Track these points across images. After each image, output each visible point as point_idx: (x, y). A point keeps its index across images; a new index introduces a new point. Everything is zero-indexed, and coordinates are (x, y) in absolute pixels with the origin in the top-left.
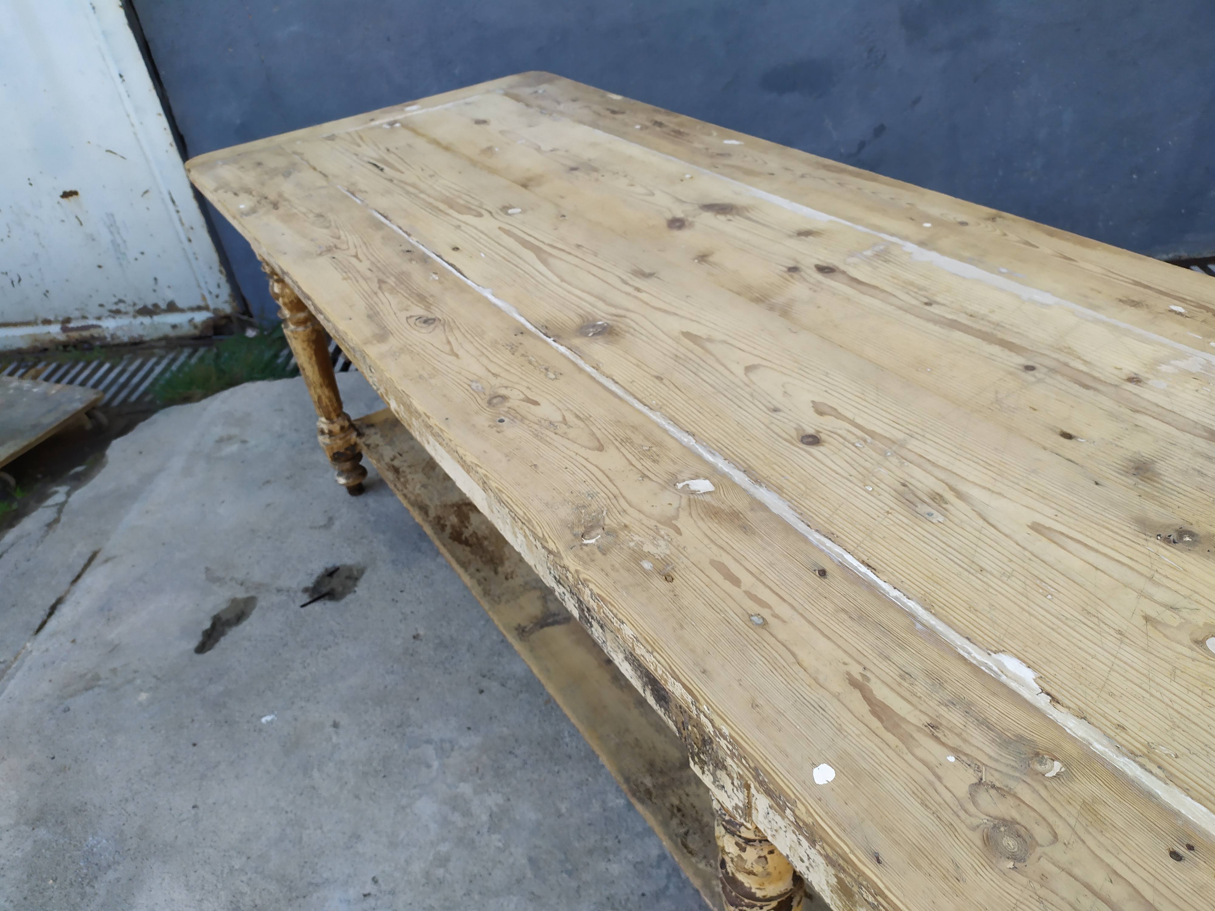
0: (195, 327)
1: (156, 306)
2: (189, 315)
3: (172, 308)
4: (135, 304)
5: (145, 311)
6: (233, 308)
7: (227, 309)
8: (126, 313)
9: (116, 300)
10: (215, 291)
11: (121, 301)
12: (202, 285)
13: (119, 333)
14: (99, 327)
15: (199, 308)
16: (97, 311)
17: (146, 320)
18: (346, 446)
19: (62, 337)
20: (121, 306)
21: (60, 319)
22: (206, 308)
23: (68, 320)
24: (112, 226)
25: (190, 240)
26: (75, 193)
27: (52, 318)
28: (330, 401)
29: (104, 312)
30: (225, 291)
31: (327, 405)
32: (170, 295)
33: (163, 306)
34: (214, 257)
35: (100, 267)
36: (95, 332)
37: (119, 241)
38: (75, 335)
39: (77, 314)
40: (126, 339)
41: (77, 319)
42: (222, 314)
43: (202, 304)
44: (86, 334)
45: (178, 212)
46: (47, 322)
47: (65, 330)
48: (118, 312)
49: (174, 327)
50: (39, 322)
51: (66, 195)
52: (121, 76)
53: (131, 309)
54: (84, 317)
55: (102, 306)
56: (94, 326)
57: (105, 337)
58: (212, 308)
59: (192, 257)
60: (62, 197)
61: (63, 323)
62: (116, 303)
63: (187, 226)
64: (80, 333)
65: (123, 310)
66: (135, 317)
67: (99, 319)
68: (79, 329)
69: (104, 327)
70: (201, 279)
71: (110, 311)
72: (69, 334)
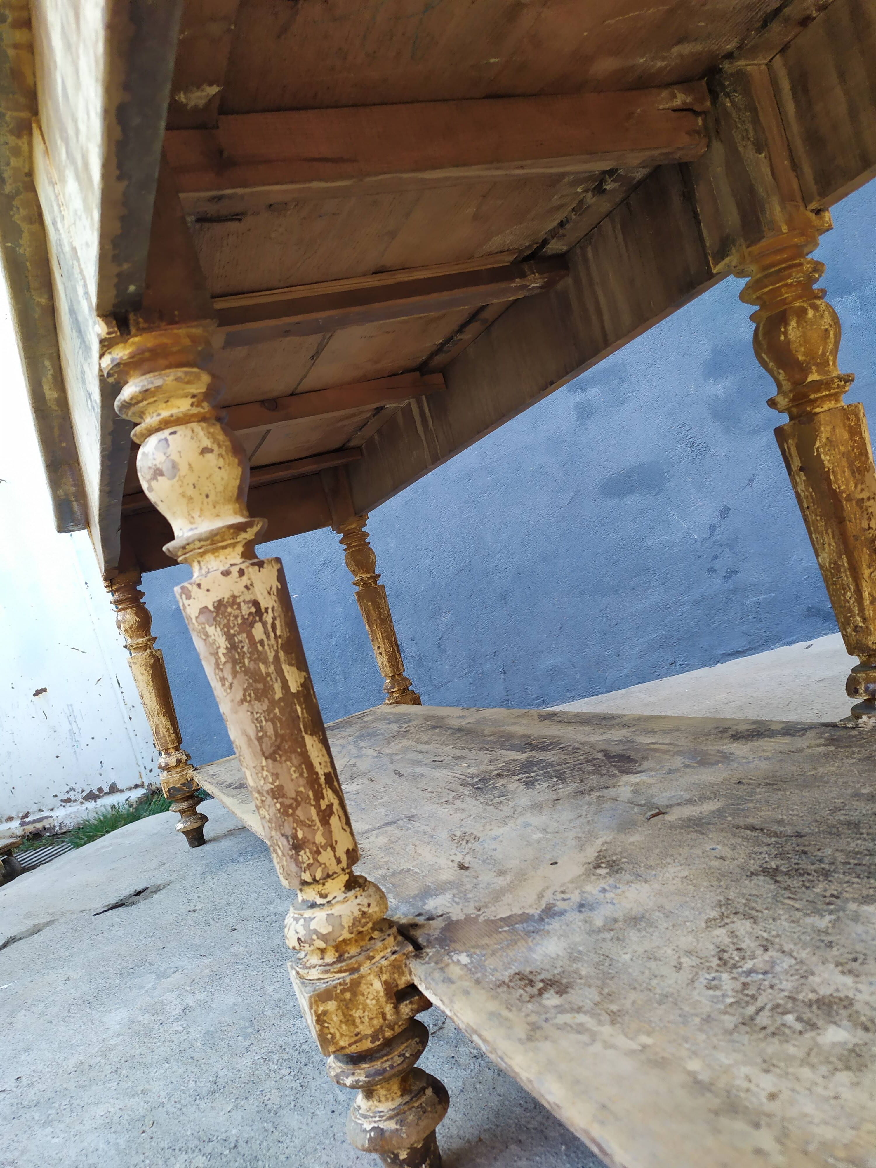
0: (131, 805)
1: (100, 789)
2: (127, 794)
3: (113, 789)
4: (83, 791)
5: (91, 797)
8: (75, 801)
9: (68, 789)
10: (149, 765)
11: (72, 789)
13: (67, 822)
14: (52, 817)
15: (136, 786)
16: (51, 802)
17: (91, 805)
18: (183, 781)
19: (19, 832)
20: (72, 795)
21: (21, 815)
22: (142, 786)
23: (27, 815)
24: (71, 717)
25: (130, 719)
26: (44, 690)
27: (14, 815)
28: (168, 730)
29: (57, 802)
31: (164, 736)
32: (112, 777)
33: (106, 789)
35: (57, 757)
36: (46, 823)
37: (76, 730)
38: (30, 828)
39: (35, 808)
40: (71, 826)
41: (34, 812)
42: (154, 788)
43: (139, 782)
44: (39, 826)
46: (10, 819)
47: (22, 824)
48: (68, 801)
49: (113, 807)
50: (4, 820)
51: (38, 693)
52: (88, 584)
53: (79, 797)
54: (40, 810)
55: (55, 796)
56: (47, 818)
57: (55, 827)
58: (146, 784)
59: (132, 734)
60: (34, 695)
61: (22, 818)
62: (67, 792)
63: (129, 705)
64: (35, 825)
65: (73, 799)
66: (82, 803)
67: (52, 809)
68: (35, 821)
69: (55, 817)
70: (139, 757)
71: (62, 801)
72: (25, 827)
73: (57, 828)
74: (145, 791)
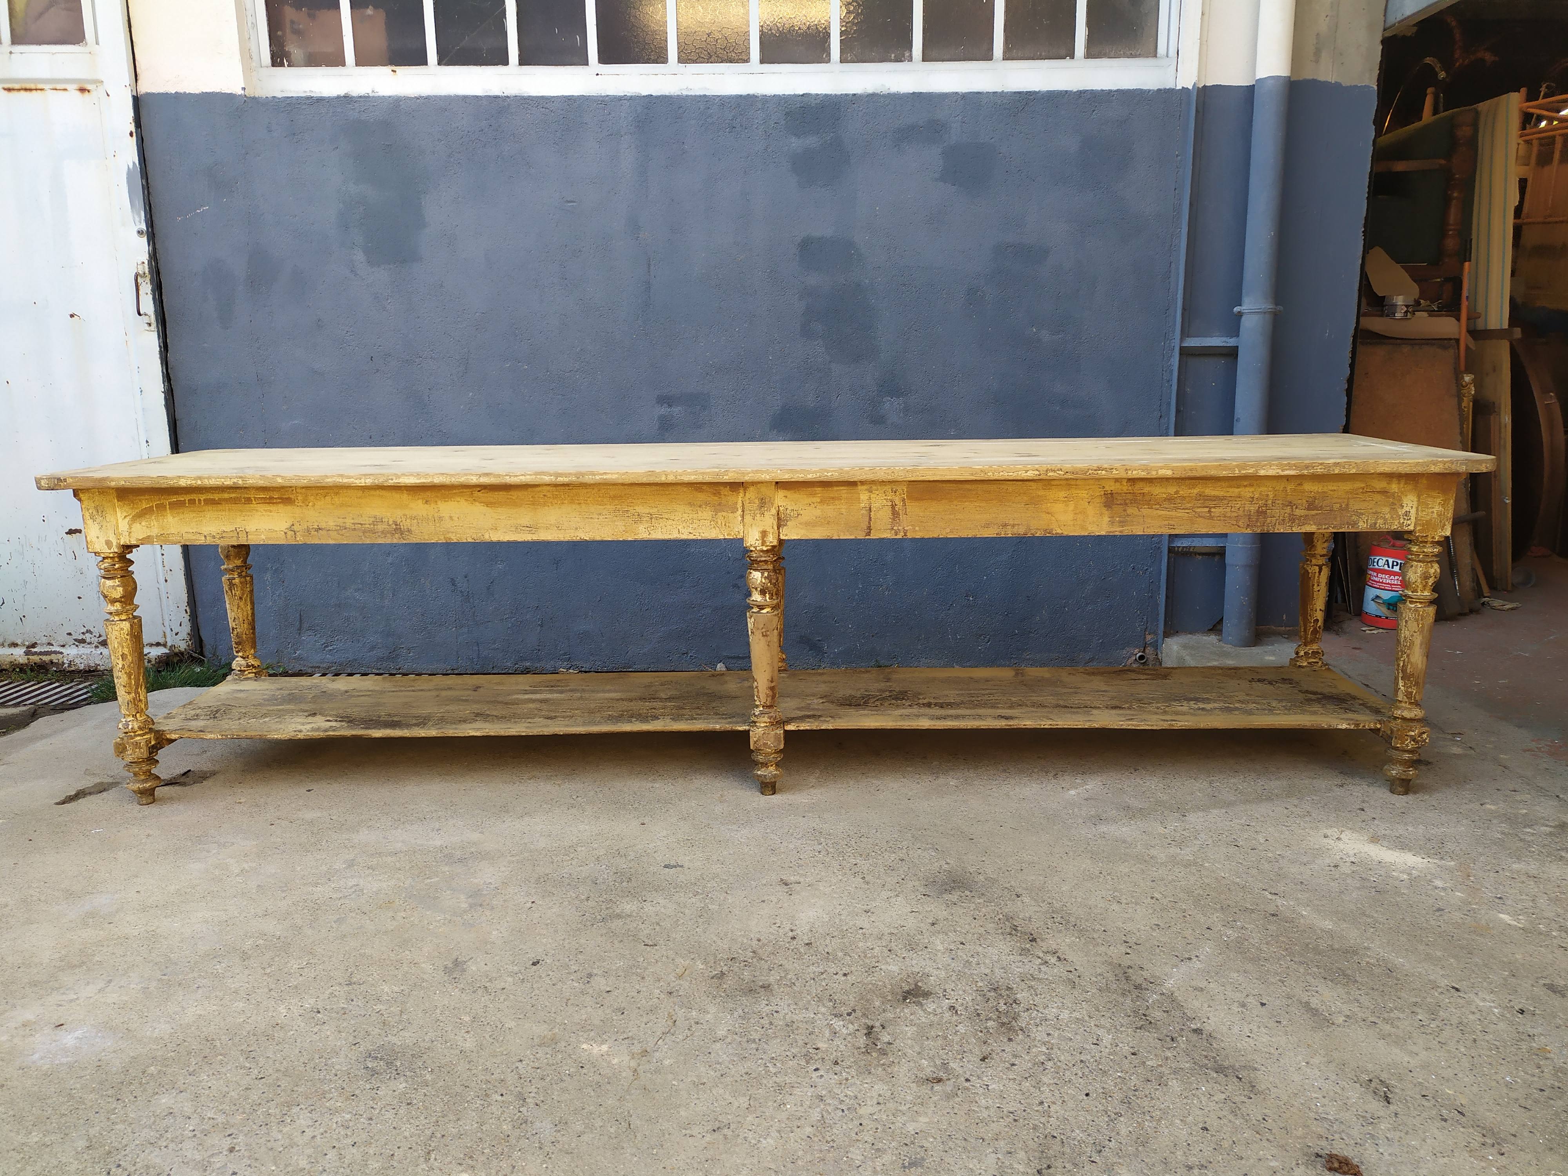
2: (147, 649)
4: (100, 636)
6: (188, 646)
7: (183, 646)
8: (90, 643)
9: (84, 630)
10: (176, 629)
11: (89, 631)
12: (167, 623)
13: (77, 661)
14: (62, 653)
15: (158, 644)
16: (63, 638)
17: (106, 651)
19: (23, 660)
20: (88, 637)
21: (27, 643)
22: (165, 645)
23: (34, 645)
25: (166, 581)
26: (78, 531)
27: (19, 642)
29: (71, 640)
30: (186, 628)
34: (184, 597)
35: (79, 598)
36: (54, 657)
38: (36, 659)
39: (45, 640)
40: (82, 667)
41: (42, 644)
42: (177, 650)
43: (162, 641)
44: (46, 658)
45: (163, 555)
46: (15, 645)
47: (27, 653)
48: (83, 641)
50: (6, 645)
51: (71, 532)
52: (147, 442)
53: (95, 640)
54: (50, 644)
55: (70, 634)
56: (55, 652)
57: (63, 663)
58: (169, 644)
59: (164, 596)
60: (67, 533)
61: (28, 647)
62: (83, 633)
63: (167, 568)
64: (41, 657)
65: (88, 640)
66: (97, 647)
67: (63, 646)
68: (41, 653)
69: (65, 654)
70: (167, 618)
71: (76, 640)
72: (30, 657)
73: (66, 665)
74: (168, 651)
